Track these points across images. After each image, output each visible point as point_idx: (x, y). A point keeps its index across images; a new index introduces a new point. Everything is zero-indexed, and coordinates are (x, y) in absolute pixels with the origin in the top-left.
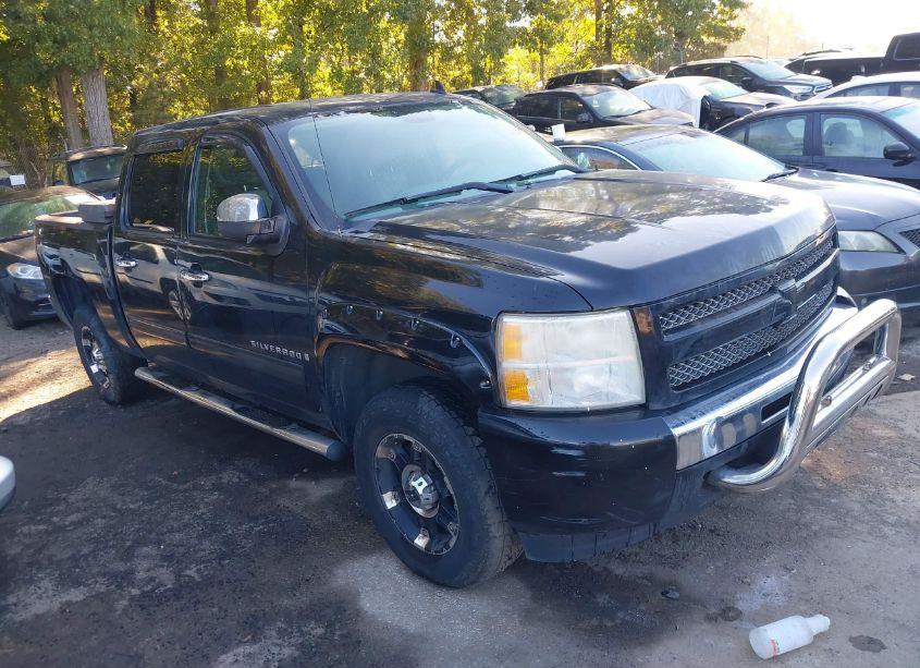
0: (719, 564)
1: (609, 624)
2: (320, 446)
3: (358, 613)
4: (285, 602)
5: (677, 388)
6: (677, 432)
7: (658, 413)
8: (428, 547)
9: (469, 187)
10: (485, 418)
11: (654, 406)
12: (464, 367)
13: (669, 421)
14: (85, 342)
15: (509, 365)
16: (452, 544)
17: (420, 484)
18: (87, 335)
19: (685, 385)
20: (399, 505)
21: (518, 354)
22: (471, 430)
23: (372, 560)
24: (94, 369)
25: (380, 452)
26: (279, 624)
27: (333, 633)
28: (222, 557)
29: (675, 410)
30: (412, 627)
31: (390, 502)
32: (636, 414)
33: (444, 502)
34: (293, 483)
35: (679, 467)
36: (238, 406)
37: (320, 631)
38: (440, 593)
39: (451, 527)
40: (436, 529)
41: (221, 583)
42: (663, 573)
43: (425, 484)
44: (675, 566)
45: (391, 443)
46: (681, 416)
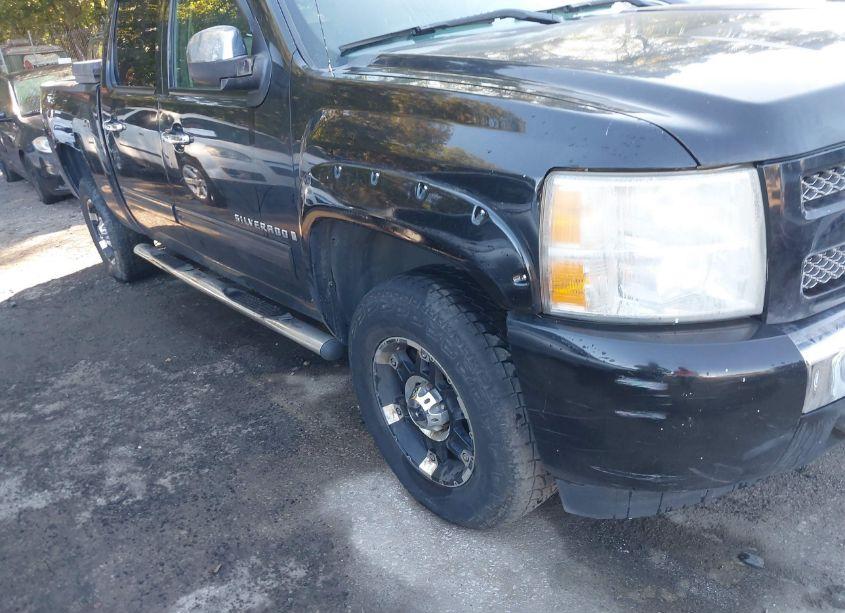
0: (814, 518)
1: (670, 597)
2: (315, 342)
3: (348, 552)
4: (264, 529)
5: (807, 292)
7: (776, 330)
8: (437, 473)
9: (503, 15)
10: (517, 327)
11: (772, 319)
12: (489, 253)
13: (797, 337)
14: (93, 217)
15: (557, 252)
16: (466, 476)
17: (428, 401)
18: (93, 209)
19: (820, 288)
20: (403, 420)
21: (573, 236)
22: (495, 340)
23: (370, 479)
24: (104, 244)
25: (379, 357)
26: (253, 559)
27: (315, 577)
29: (801, 324)
30: (412, 578)
31: (391, 414)
32: (744, 330)
33: (456, 426)
34: (291, 378)
35: (807, 408)
36: (231, 290)
37: (300, 573)
38: (449, 534)
39: (465, 456)
40: (447, 456)
41: (195, 498)
43: (433, 401)
45: (391, 348)
46: (813, 329)
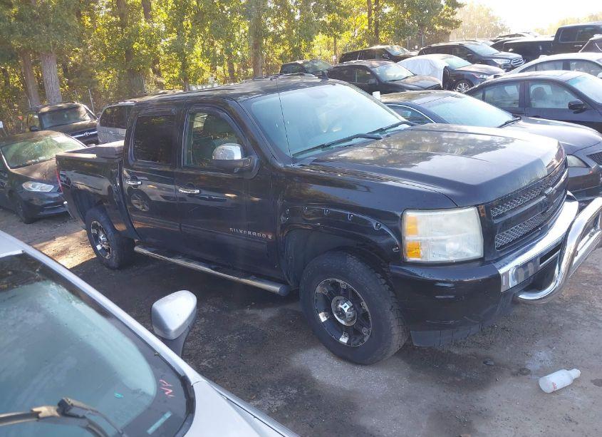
0: (511, 346)
2: (276, 288)
3: (314, 381)
4: (268, 377)
5: (498, 249)
6: (501, 271)
7: (489, 263)
8: (349, 342)
9: (357, 136)
10: (394, 269)
11: (486, 259)
13: (497, 265)
14: (94, 231)
15: (409, 238)
16: (365, 340)
17: (345, 307)
18: (95, 226)
19: (502, 247)
20: (329, 319)
21: (415, 232)
22: (379, 275)
23: (311, 352)
24: (99, 247)
25: (318, 289)
26: (269, 389)
27: (302, 392)
28: (220, 355)
29: (497, 260)
30: (347, 387)
31: (323, 318)
32: (478, 263)
33: (362, 318)
34: (248, 311)
35: (502, 291)
36: (213, 267)
37: (295, 391)
38: (357, 369)
39: (364, 330)
40: (353, 332)
41: (225, 368)
42: (482, 352)
43: (348, 307)
44: (488, 348)
45: (326, 285)
46: (501, 262)
